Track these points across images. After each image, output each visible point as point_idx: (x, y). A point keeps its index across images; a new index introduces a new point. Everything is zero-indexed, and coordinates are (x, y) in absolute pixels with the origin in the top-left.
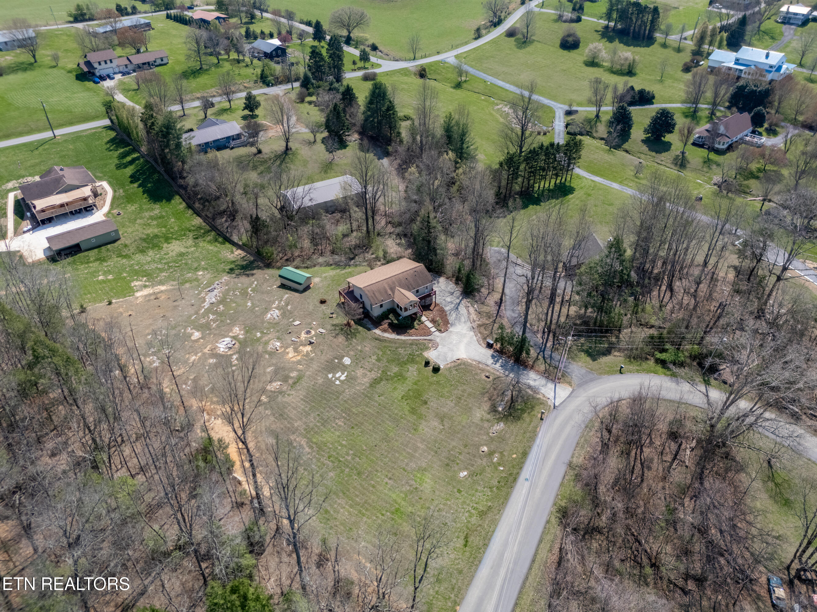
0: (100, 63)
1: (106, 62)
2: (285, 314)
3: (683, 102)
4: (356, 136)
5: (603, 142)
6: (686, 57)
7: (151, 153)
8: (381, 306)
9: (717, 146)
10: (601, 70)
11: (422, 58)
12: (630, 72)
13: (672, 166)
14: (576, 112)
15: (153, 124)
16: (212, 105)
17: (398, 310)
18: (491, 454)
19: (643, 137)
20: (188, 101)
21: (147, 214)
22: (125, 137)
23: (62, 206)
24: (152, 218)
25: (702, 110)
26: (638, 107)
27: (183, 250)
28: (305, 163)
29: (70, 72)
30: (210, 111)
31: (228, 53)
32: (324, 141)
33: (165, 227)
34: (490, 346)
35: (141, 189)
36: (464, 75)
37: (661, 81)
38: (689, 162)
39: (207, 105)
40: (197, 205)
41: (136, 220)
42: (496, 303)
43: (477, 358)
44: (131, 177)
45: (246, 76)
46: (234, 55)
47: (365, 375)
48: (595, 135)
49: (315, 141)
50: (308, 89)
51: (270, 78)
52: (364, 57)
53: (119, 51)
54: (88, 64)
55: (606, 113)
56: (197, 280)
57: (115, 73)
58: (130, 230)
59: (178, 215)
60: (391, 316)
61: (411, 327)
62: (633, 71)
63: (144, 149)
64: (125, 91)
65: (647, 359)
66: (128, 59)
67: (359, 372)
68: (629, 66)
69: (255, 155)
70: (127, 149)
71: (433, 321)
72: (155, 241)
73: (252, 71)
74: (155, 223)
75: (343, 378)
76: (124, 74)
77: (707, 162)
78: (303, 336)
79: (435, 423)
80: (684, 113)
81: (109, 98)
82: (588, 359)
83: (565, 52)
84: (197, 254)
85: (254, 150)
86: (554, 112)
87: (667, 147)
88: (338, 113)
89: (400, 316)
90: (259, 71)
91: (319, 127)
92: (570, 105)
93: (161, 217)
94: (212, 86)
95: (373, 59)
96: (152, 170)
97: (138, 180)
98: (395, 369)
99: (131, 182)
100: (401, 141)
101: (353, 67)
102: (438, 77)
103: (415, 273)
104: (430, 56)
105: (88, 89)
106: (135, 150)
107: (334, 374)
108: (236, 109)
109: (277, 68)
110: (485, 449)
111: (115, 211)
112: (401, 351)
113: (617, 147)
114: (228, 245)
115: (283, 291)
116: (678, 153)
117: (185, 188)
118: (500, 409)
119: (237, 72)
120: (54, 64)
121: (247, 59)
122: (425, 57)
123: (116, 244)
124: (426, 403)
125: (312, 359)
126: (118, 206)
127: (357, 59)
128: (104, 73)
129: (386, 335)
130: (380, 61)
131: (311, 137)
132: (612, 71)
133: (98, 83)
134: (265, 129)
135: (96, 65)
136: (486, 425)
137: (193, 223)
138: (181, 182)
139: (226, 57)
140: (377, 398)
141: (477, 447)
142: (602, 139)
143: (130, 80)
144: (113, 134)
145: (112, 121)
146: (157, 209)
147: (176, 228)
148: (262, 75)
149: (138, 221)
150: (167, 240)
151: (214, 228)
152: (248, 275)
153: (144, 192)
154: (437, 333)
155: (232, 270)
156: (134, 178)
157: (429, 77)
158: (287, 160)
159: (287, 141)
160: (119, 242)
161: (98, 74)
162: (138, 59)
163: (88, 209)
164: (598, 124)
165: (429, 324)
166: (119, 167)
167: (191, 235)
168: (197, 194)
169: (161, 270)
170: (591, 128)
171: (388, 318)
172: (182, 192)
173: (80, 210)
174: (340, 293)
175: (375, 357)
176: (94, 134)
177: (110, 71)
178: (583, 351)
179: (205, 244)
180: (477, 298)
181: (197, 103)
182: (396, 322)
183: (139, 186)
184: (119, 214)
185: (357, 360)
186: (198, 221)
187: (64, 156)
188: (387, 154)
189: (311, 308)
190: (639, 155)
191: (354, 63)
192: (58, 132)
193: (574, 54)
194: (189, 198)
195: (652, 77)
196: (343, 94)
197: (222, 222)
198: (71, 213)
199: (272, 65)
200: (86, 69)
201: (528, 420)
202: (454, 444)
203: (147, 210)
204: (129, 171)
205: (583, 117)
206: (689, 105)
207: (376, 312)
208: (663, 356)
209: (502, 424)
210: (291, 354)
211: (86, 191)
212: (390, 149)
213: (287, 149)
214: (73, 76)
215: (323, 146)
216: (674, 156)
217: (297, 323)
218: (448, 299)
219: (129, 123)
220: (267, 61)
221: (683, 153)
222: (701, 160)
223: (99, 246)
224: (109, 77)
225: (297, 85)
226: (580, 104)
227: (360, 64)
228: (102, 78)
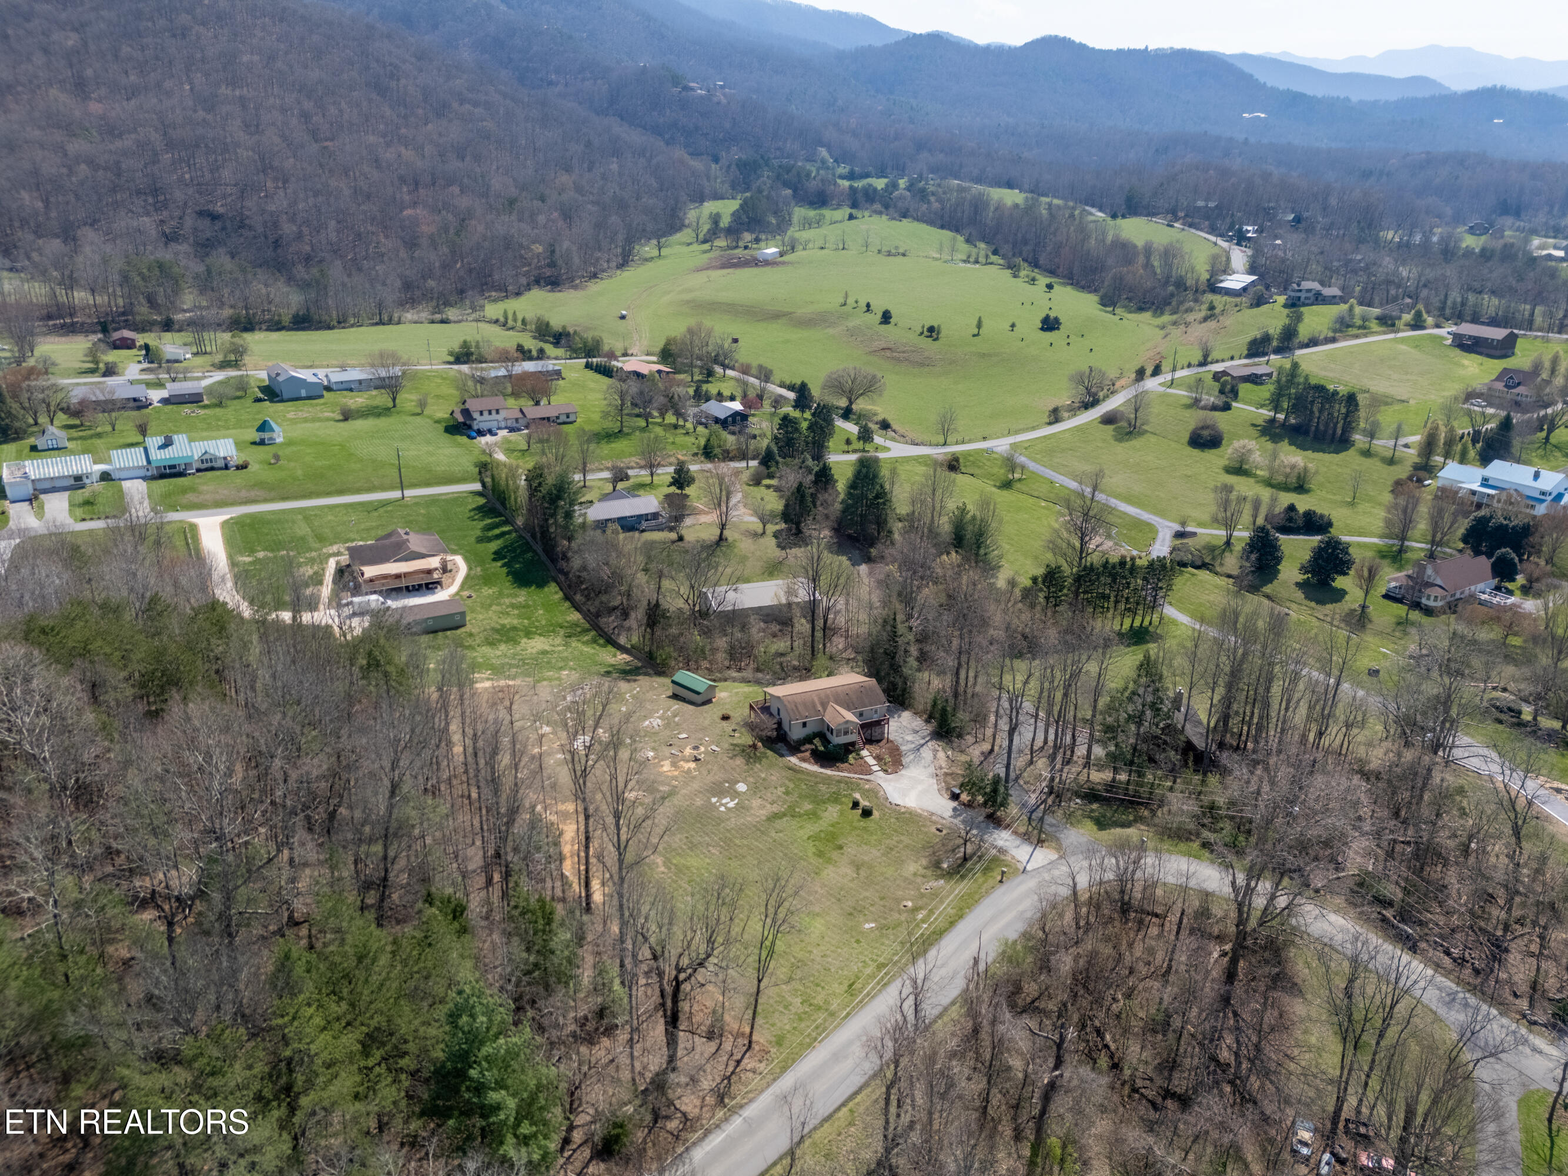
0: (481, 413)
1: (490, 413)
2: (668, 724)
3: (1380, 537)
4: (826, 533)
5: (1231, 581)
6: (1402, 472)
7: (528, 528)
8: (804, 724)
9: (1424, 601)
10: (1252, 480)
11: (957, 443)
12: (1301, 487)
13: (1342, 625)
14: (1194, 534)
15: (540, 484)
16: (627, 478)
17: (828, 734)
18: (916, 909)
19: (1301, 578)
20: (593, 471)
21: (507, 601)
22: (498, 506)
23: (398, 576)
24: (513, 606)
25: (1413, 549)
26: (1301, 537)
27: (547, 648)
28: (743, 559)
29: (437, 422)
30: (620, 486)
31: (662, 415)
32: (776, 535)
33: (529, 619)
34: (955, 797)
35: (505, 570)
36: (1019, 470)
37: (1352, 504)
38: (1370, 621)
39: (620, 476)
40: (578, 597)
41: (490, 606)
42: (982, 753)
43: (931, 809)
44: (495, 553)
45: (683, 447)
46: (670, 418)
47: (763, 807)
48: (1218, 569)
49: (764, 533)
50: (768, 467)
51: (717, 451)
52: (865, 436)
53: (511, 402)
54: (466, 412)
55: (1239, 539)
56: (559, 679)
57: (499, 428)
58: (481, 617)
59: (548, 607)
60: (817, 741)
61: (844, 760)
62: (1306, 486)
63: (520, 521)
64: (509, 451)
65: (1188, 839)
66: (521, 411)
67: (756, 803)
68: (1299, 477)
69: (673, 542)
70: (497, 520)
71: (878, 758)
72: (511, 634)
73: (693, 440)
74: (516, 612)
75: (731, 805)
76: (512, 430)
77: (1402, 624)
78: (688, 751)
79: (850, 872)
80: (1380, 552)
81: (485, 458)
82: (1095, 828)
83: (1196, 452)
84: (565, 654)
85: (673, 536)
86: (1157, 532)
87: (1339, 595)
88: (803, 496)
89: (829, 742)
90: (702, 442)
91: (775, 516)
92: (1183, 524)
93: (526, 606)
94: (631, 455)
95: (878, 440)
96: (527, 547)
97: (505, 557)
98: (807, 806)
99: (494, 560)
100: (893, 543)
101: (846, 448)
102: (976, 471)
103: (862, 689)
104: (970, 441)
105: (460, 445)
106: (506, 522)
107: (720, 799)
108: (659, 486)
109: (730, 440)
110: (910, 904)
111: (466, 593)
112: (822, 787)
113: (1254, 589)
114: (610, 648)
115: (672, 702)
116: (1356, 606)
117: (566, 574)
118: (945, 866)
119: (671, 440)
120: (419, 410)
121: (689, 425)
122: (963, 442)
123: (459, 631)
124: (840, 847)
125: (694, 778)
126: (470, 588)
127: (854, 438)
128: (484, 426)
129: (805, 765)
130: (889, 444)
131: (758, 527)
132: (1269, 483)
133: (474, 438)
134: (696, 512)
135: (476, 415)
136: (919, 880)
137: (569, 619)
138: (564, 564)
139: (659, 420)
140: (773, 834)
141: (898, 901)
142: (1229, 576)
143: (518, 439)
144: (482, 501)
145: (484, 485)
146: (522, 596)
147: (544, 622)
148: (706, 447)
149: (494, 608)
150: (528, 634)
151: (596, 627)
152: (629, 681)
153: (508, 574)
154: (881, 774)
155: (608, 673)
156: (498, 555)
157: (963, 470)
158: (718, 552)
159: (723, 527)
160: (463, 630)
161: (476, 427)
162: (533, 412)
163: (430, 586)
164: (1227, 554)
165: (871, 761)
166: (480, 540)
167: (562, 632)
168: (582, 583)
169: (511, 666)
170: (1213, 558)
171: (811, 743)
172: (562, 578)
173: (420, 586)
174: (751, 707)
175: (783, 789)
176: (456, 499)
177: (493, 425)
178: (1091, 818)
179: (580, 645)
180: (955, 745)
181: (607, 475)
182: (822, 748)
183: (503, 566)
184: (470, 597)
185: (755, 789)
186: (575, 616)
187: (411, 522)
188: (869, 560)
189: (707, 722)
190: (1288, 604)
191: (848, 442)
192: (408, 493)
193: (1210, 455)
194: (570, 586)
195: (1338, 498)
196: (817, 475)
197: (610, 622)
198: (407, 588)
199: (724, 434)
200: (461, 419)
201: (981, 880)
202: (867, 894)
203: (508, 597)
204: (494, 546)
205: (1203, 543)
206: (1391, 542)
207: (796, 733)
208: (1211, 837)
209: (942, 882)
210: (666, 767)
211: (434, 562)
212: (874, 552)
213: (721, 538)
214: (441, 428)
215: (774, 541)
216: (1346, 610)
217: (684, 736)
218: (909, 738)
219: (507, 485)
220: (717, 427)
221: (1364, 607)
222: (1394, 620)
223: (435, 632)
224: (491, 432)
225: (754, 463)
226: (1200, 525)
227: (860, 445)
228: (481, 433)
